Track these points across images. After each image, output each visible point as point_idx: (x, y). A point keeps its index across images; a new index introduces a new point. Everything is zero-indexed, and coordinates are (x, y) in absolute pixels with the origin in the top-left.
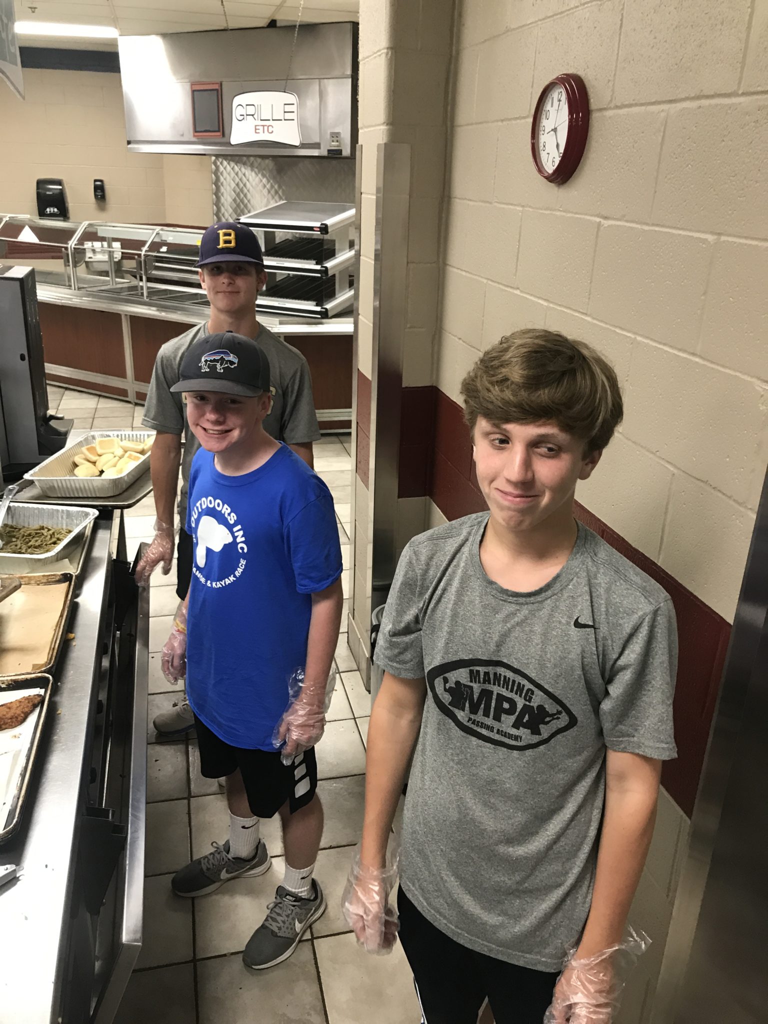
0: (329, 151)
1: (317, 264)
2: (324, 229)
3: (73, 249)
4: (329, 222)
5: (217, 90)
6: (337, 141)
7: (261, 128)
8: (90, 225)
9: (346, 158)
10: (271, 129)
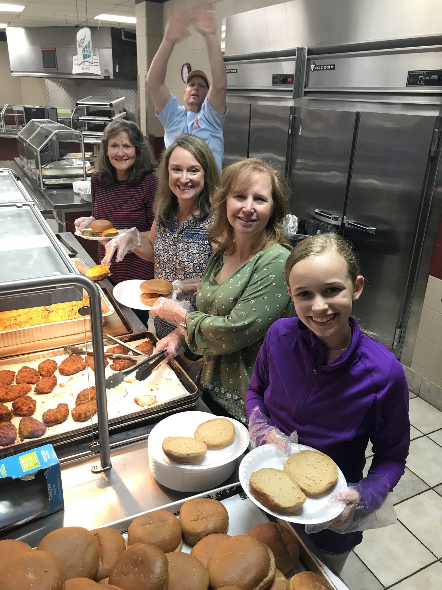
0: (104, 77)
1: (109, 118)
2: (111, 105)
3: (3, 115)
4: (113, 102)
5: (53, 51)
6: (108, 73)
7: (85, 68)
8: (9, 106)
9: (111, 80)
10: (89, 69)
